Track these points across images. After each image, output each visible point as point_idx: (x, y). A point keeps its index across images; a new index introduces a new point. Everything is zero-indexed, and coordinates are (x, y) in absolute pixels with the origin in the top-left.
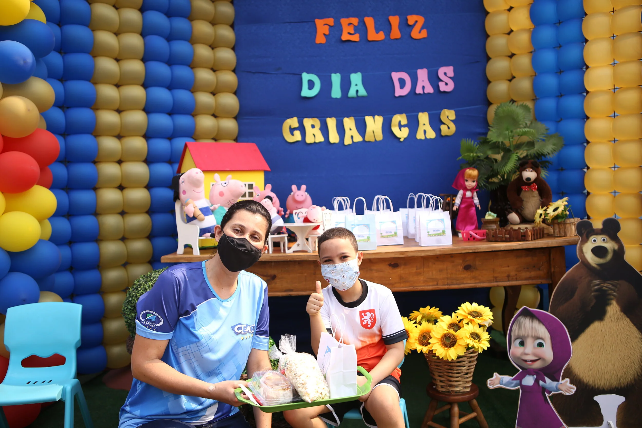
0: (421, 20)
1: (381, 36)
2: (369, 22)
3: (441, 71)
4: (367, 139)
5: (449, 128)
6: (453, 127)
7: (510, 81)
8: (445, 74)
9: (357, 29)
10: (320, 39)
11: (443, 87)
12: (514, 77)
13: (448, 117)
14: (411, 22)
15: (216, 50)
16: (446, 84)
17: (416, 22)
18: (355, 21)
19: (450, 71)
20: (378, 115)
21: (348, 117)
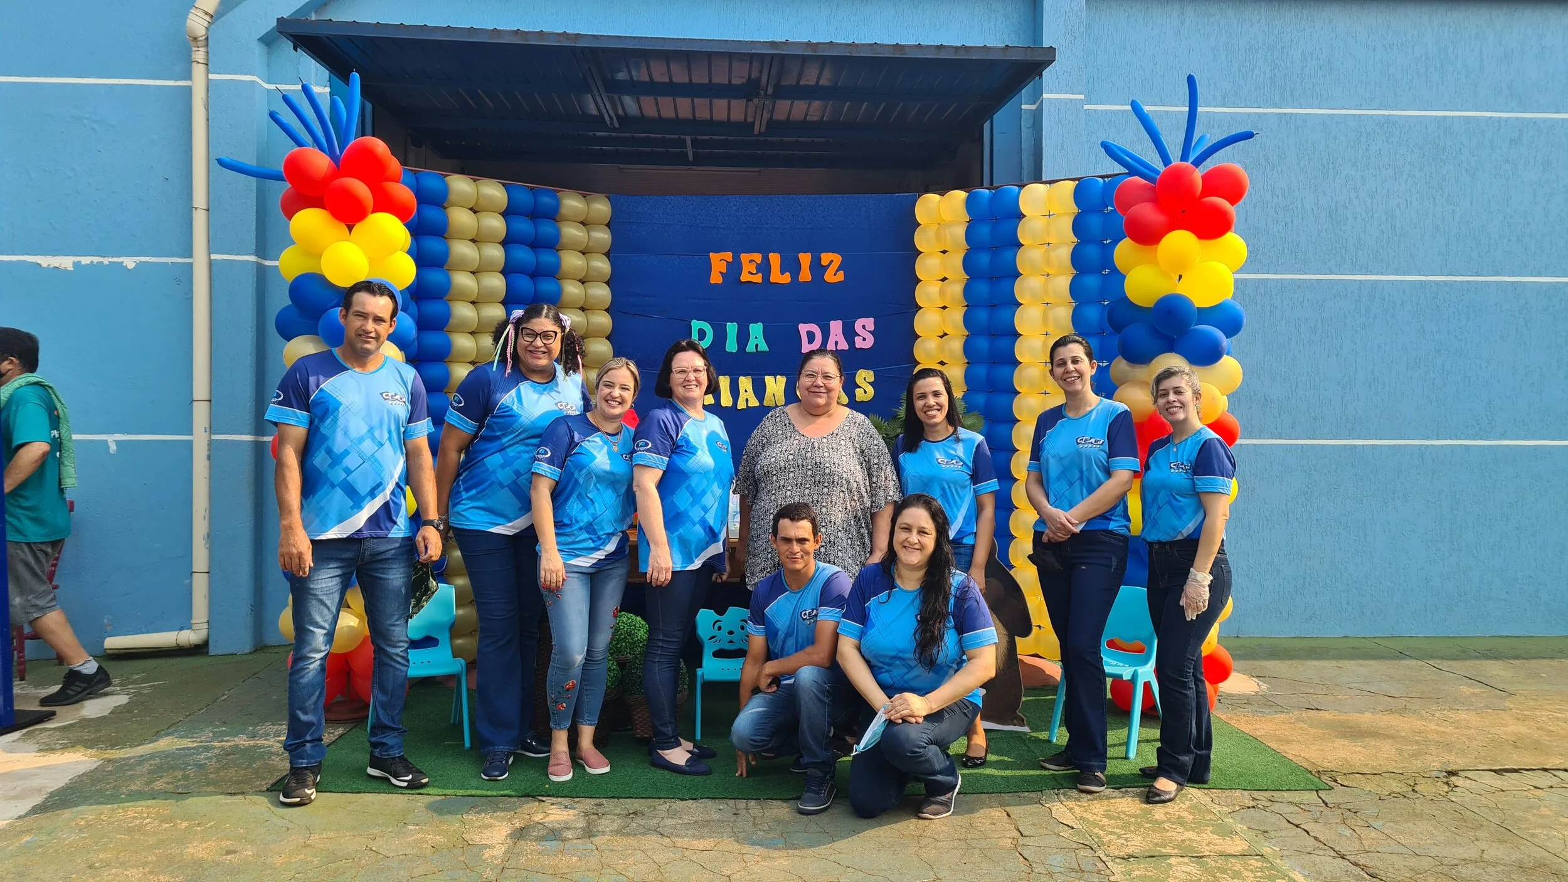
0: (837, 259)
1: (786, 278)
2: (775, 259)
3: (859, 324)
4: (765, 403)
5: (865, 392)
6: (871, 391)
7: (941, 337)
8: (864, 327)
9: (759, 268)
10: (716, 278)
11: (859, 343)
12: (946, 334)
13: (865, 379)
14: (824, 262)
15: (587, 284)
16: (864, 339)
17: (832, 261)
18: (758, 257)
19: (869, 323)
20: (781, 375)
21: (745, 375)
